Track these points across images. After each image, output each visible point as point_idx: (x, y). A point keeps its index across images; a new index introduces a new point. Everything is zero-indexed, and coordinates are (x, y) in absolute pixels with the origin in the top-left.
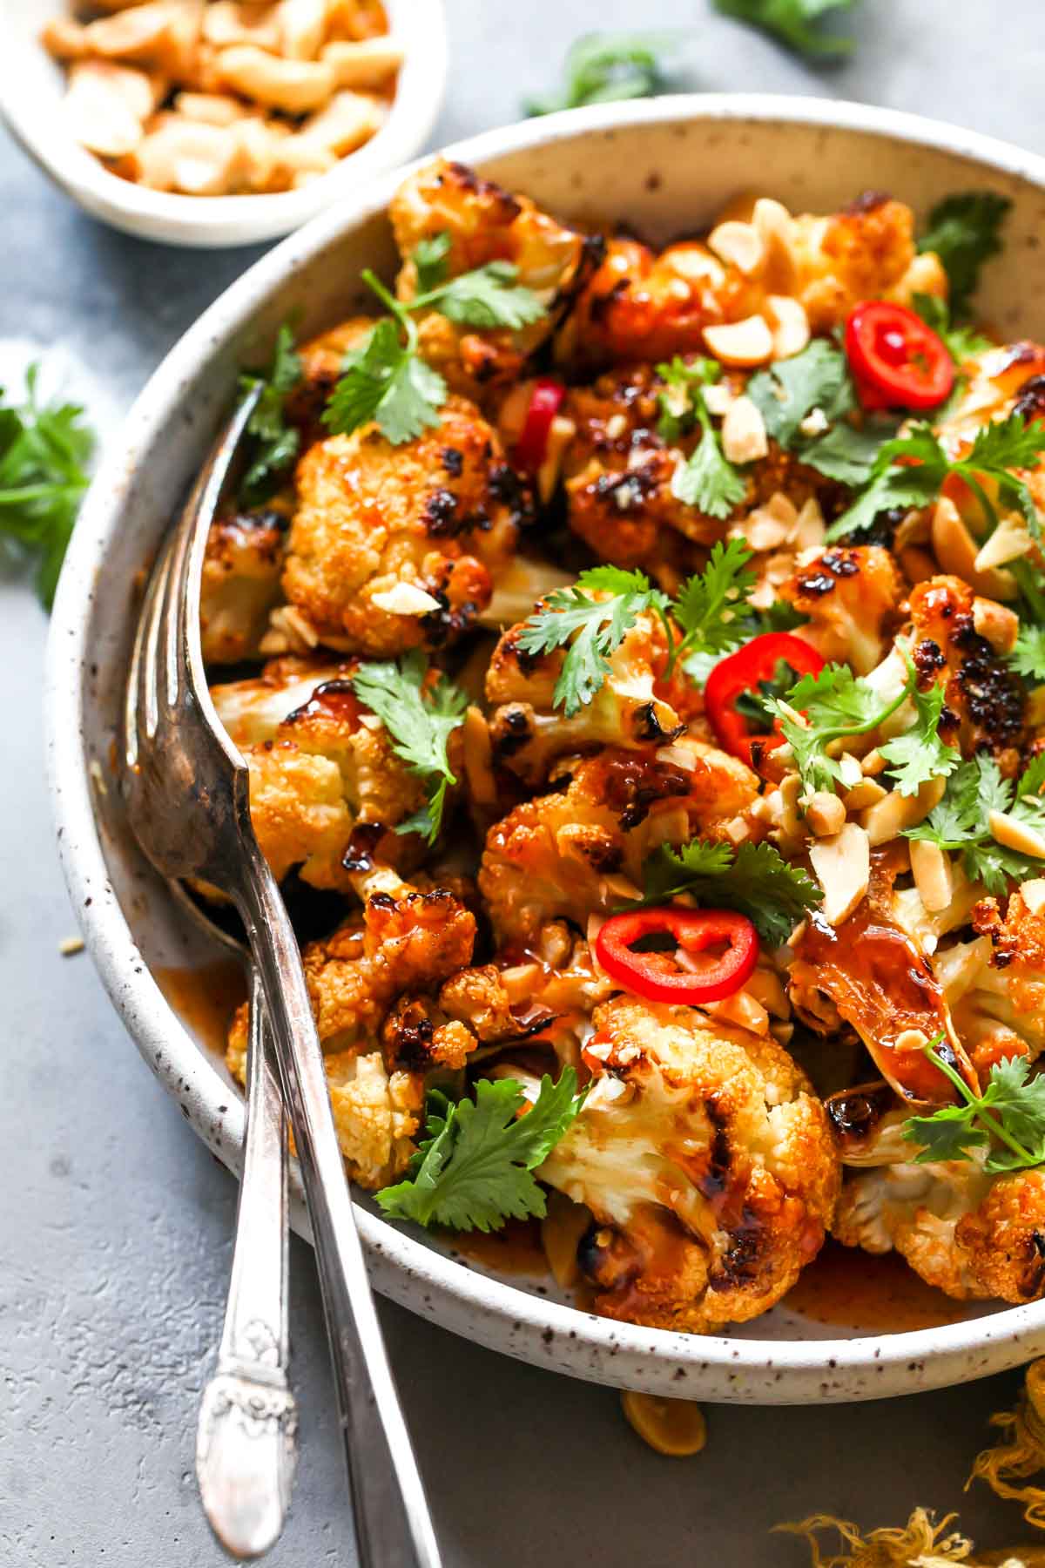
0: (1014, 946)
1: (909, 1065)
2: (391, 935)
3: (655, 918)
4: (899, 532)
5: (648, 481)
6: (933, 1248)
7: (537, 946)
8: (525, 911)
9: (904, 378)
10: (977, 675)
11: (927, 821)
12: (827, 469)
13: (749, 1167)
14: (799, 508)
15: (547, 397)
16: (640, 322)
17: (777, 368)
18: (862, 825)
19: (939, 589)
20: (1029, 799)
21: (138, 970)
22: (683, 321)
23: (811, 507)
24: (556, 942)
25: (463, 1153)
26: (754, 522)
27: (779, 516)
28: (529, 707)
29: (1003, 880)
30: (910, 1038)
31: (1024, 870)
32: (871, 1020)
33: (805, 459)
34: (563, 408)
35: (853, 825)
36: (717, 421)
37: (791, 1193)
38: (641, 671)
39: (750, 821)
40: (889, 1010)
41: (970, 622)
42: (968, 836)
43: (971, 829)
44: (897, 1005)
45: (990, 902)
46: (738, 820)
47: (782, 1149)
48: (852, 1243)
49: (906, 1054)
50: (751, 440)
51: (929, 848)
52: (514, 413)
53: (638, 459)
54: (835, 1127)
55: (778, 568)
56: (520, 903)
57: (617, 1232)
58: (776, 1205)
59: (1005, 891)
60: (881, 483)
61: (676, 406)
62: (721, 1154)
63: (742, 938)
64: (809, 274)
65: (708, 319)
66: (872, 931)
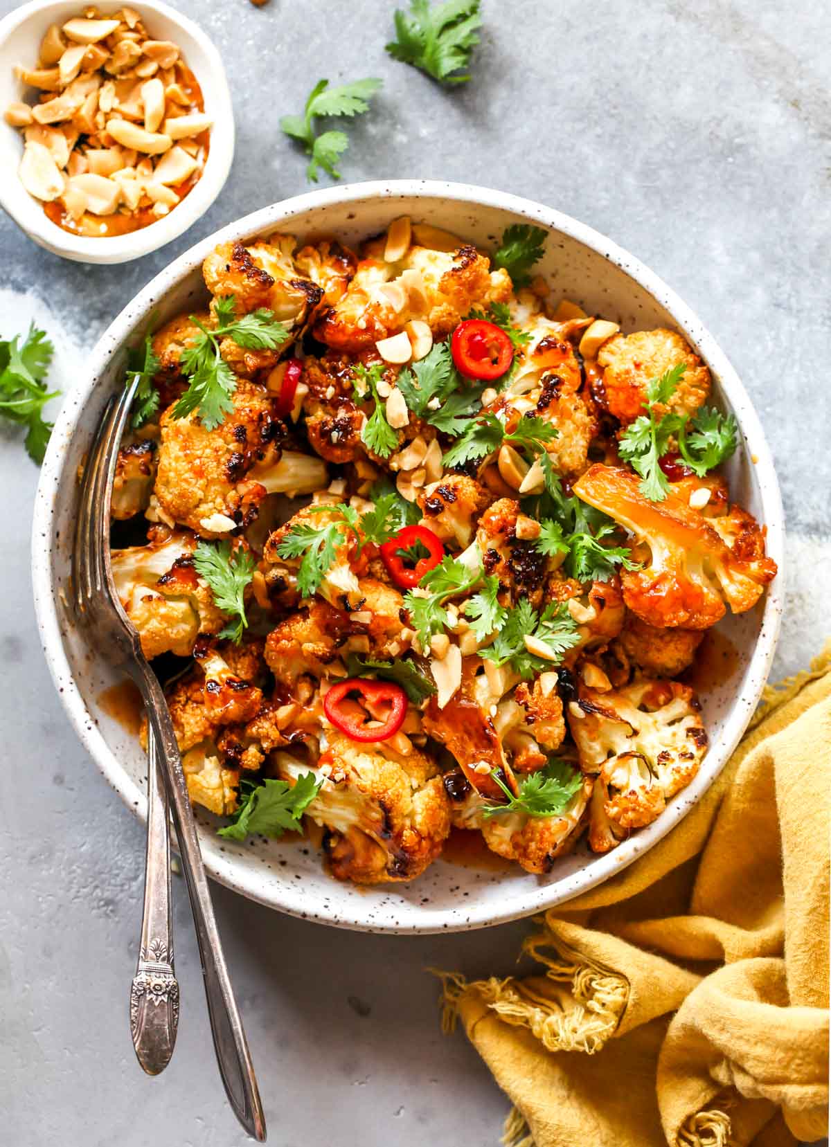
0: (536, 713)
1: (482, 780)
2: (218, 706)
3: (354, 685)
4: (479, 470)
5: (347, 428)
6: (500, 844)
7: (295, 693)
8: (288, 674)
9: (482, 367)
10: (518, 558)
11: (492, 645)
12: (443, 428)
13: (403, 828)
14: (428, 443)
15: (293, 371)
16: (342, 338)
17: (415, 366)
18: (458, 645)
19: (501, 508)
20: (546, 624)
21: (89, 728)
22: (363, 338)
23: (434, 443)
24: (305, 693)
25: (261, 805)
26: (404, 456)
27: (417, 451)
28: (285, 571)
29: (532, 672)
30: (483, 766)
31: (542, 666)
32: (463, 754)
33: (430, 423)
34: (300, 378)
35: (453, 645)
36: (383, 400)
37: (424, 838)
38: (342, 563)
39: (400, 643)
40: (472, 750)
41: (514, 531)
42: (513, 651)
43: (515, 648)
44: (477, 747)
45: (524, 686)
46: (395, 644)
47: (419, 819)
48: (462, 827)
49: (479, 775)
50: (401, 416)
51: (493, 662)
52: (275, 381)
53: (342, 414)
54: (449, 794)
55: (416, 479)
56: (285, 671)
57: (341, 837)
58: (417, 848)
59: (533, 678)
60: (471, 435)
61: (361, 391)
62: (388, 825)
63: (398, 702)
64: (433, 302)
65: (378, 337)
66: (463, 702)
